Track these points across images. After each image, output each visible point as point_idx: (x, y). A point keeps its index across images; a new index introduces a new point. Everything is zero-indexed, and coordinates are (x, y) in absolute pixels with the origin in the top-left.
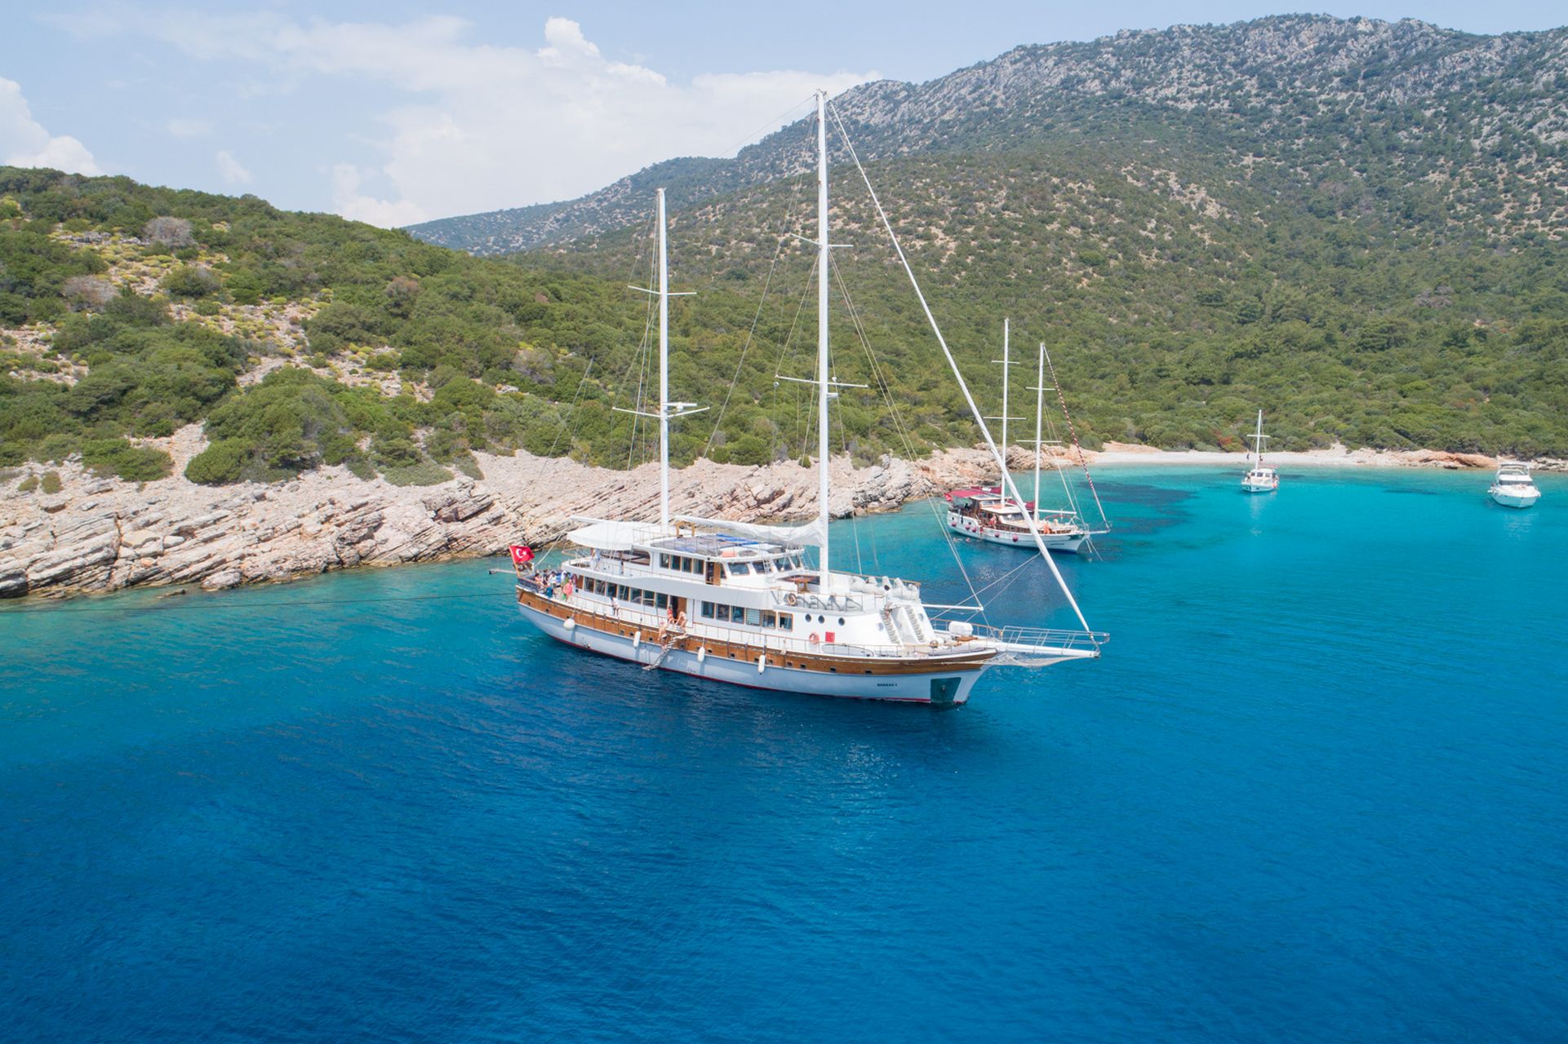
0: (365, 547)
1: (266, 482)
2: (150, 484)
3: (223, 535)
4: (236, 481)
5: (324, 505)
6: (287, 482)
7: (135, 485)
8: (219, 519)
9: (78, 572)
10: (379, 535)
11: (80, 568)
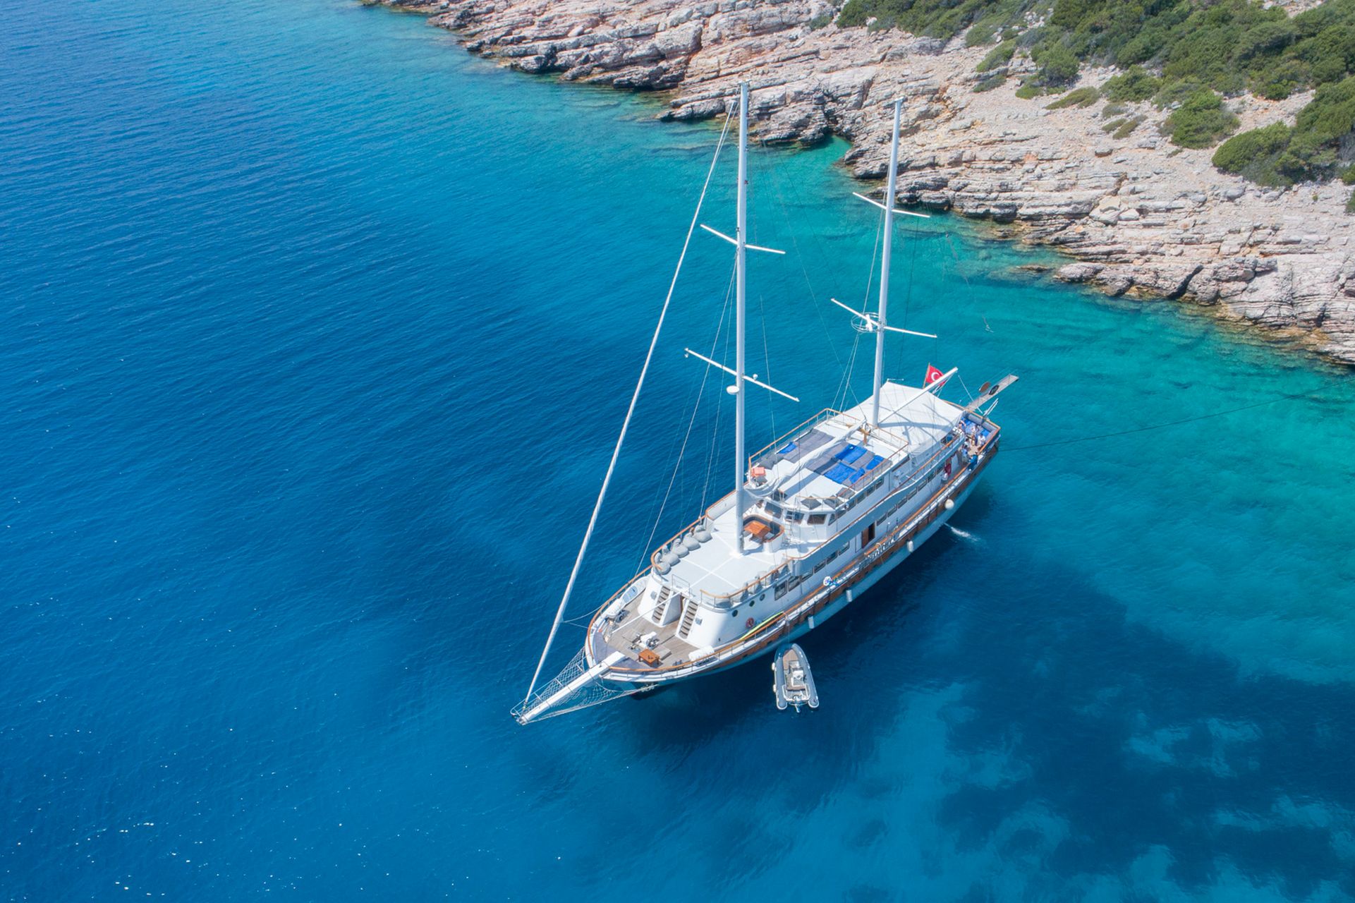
0: (1228, 288)
1: (1257, 182)
2: (1186, 152)
3: (1162, 225)
4: (1236, 173)
5: (1265, 228)
6: (1273, 189)
7: (1175, 148)
8: (1174, 209)
9: (1046, 217)
10: (1257, 281)
11: (1049, 215)
